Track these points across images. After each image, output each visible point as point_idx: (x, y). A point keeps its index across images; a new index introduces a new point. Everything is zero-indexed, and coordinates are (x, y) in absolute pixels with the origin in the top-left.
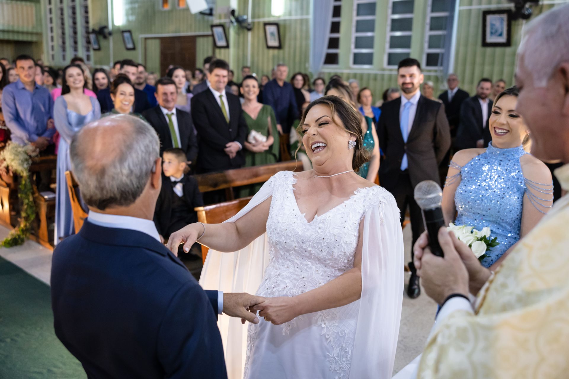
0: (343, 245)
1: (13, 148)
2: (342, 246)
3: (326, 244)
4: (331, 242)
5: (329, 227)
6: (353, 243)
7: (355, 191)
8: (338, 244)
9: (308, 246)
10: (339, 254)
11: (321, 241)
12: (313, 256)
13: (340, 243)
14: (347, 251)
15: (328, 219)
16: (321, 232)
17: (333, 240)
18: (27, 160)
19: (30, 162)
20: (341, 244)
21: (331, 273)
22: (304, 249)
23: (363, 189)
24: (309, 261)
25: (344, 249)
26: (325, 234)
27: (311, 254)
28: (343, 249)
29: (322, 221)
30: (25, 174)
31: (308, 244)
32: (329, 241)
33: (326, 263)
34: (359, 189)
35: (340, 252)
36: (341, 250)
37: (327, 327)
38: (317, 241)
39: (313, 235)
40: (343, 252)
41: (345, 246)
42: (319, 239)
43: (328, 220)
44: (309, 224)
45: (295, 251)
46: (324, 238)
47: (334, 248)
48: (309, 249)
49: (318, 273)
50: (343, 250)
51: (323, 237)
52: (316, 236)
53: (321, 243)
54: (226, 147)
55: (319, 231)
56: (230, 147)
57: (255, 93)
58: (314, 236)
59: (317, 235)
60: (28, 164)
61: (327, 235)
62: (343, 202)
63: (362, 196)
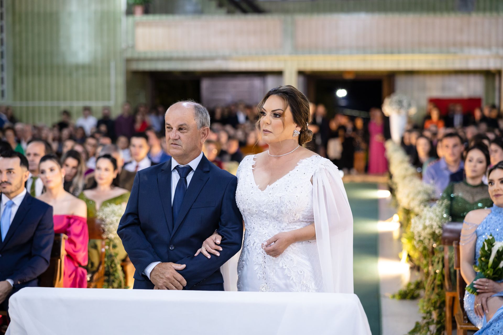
0: (288, 204)
3: (275, 205)
6: (296, 201)
7: (298, 162)
8: (283, 204)
9: (264, 209)
10: (286, 211)
12: (269, 216)
13: (285, 203)
15: (276, 186)
16: (271, 196)
17: (279, 202)
21: (284, 227)
22: (262, 211)
23: (304, 160)
24: (267, 221)
26: (274, 198)
27: (267, 214)
29: (272, 189)
31: (263, 207)
32: (277, 202)
33: (279, 219)
34: (301, 160)
37: (288, 268)
38: (269, 204)
42: (270, 202)
44: (263, 192)
45: (256, 214)
46: (274, 200)
47: (282, 207)
48: (265, 211)
49: (275, 228)
51: (272, 200)
58: (266, 200)
59: (269, 199)
61: (275, 198)
62: (288, 172)
63: (303, 166)
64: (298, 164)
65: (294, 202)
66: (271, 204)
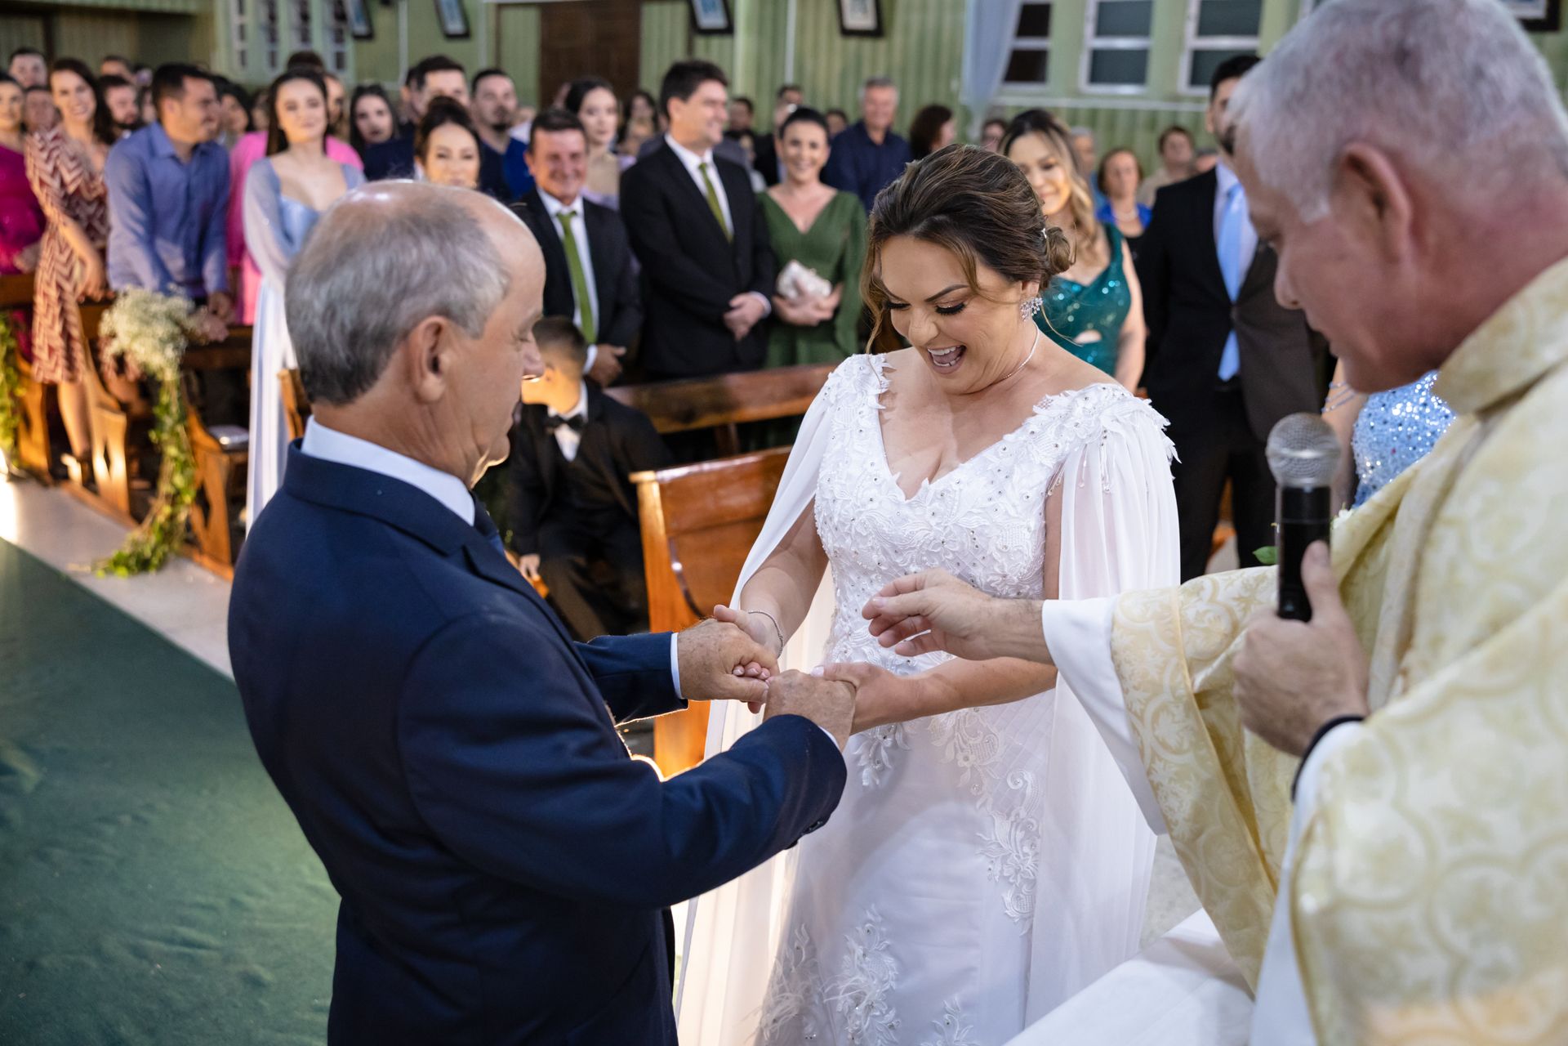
0: (996, 555)
1: (136, 304)
2: (994, 560)
3: (950, 557)
4: (963, 551)
5: (958, 511)
6: (1026, 548)
7: (1036, 404)
8: (981, 556)
9: (910, 561)
10: (988, 580)
11: (939, 550)
13: (988, 553)
14: (1010, 571)
15: (956, 487)
16: (937, 524)
17: (968, 544)
18: (173, 338)
19: (182, 343)
20: (991, 555)
22: (902, 568)
23: (1058, 396)
25: (1002, 567)
26: (949, 529)
28: (999, 567)
29: (939, 497)
30: (170, 376)
31: (910, 555)
32: (957, 549)
34: (1048, 397)
35: (992, 574)
36: (993, 570)
37: (973, 767)
38: (930, 549)
39: (917, 532)
40: (998, 574)
41: (1004, 559)
42: (933, 544)
43: (955, 491)
44: (909, 502)
45: (881, 573)
46: (946, 540)
47: (975, 565)
48: (913, 568)
50: (998, 570)
51: (942, 538)
52: (927, 535)
53: (938, 552)
54: (731, 309)
55: (933, 522)
56: (739, 307)
57: (813, 162)
59: (927, 532)
60: (176, 348)
61: (951, 532)
62: (1000, 438)
63: (1054, 418)
64: (1036, 409)
65: (1021, 548)
66: (935, 551)
